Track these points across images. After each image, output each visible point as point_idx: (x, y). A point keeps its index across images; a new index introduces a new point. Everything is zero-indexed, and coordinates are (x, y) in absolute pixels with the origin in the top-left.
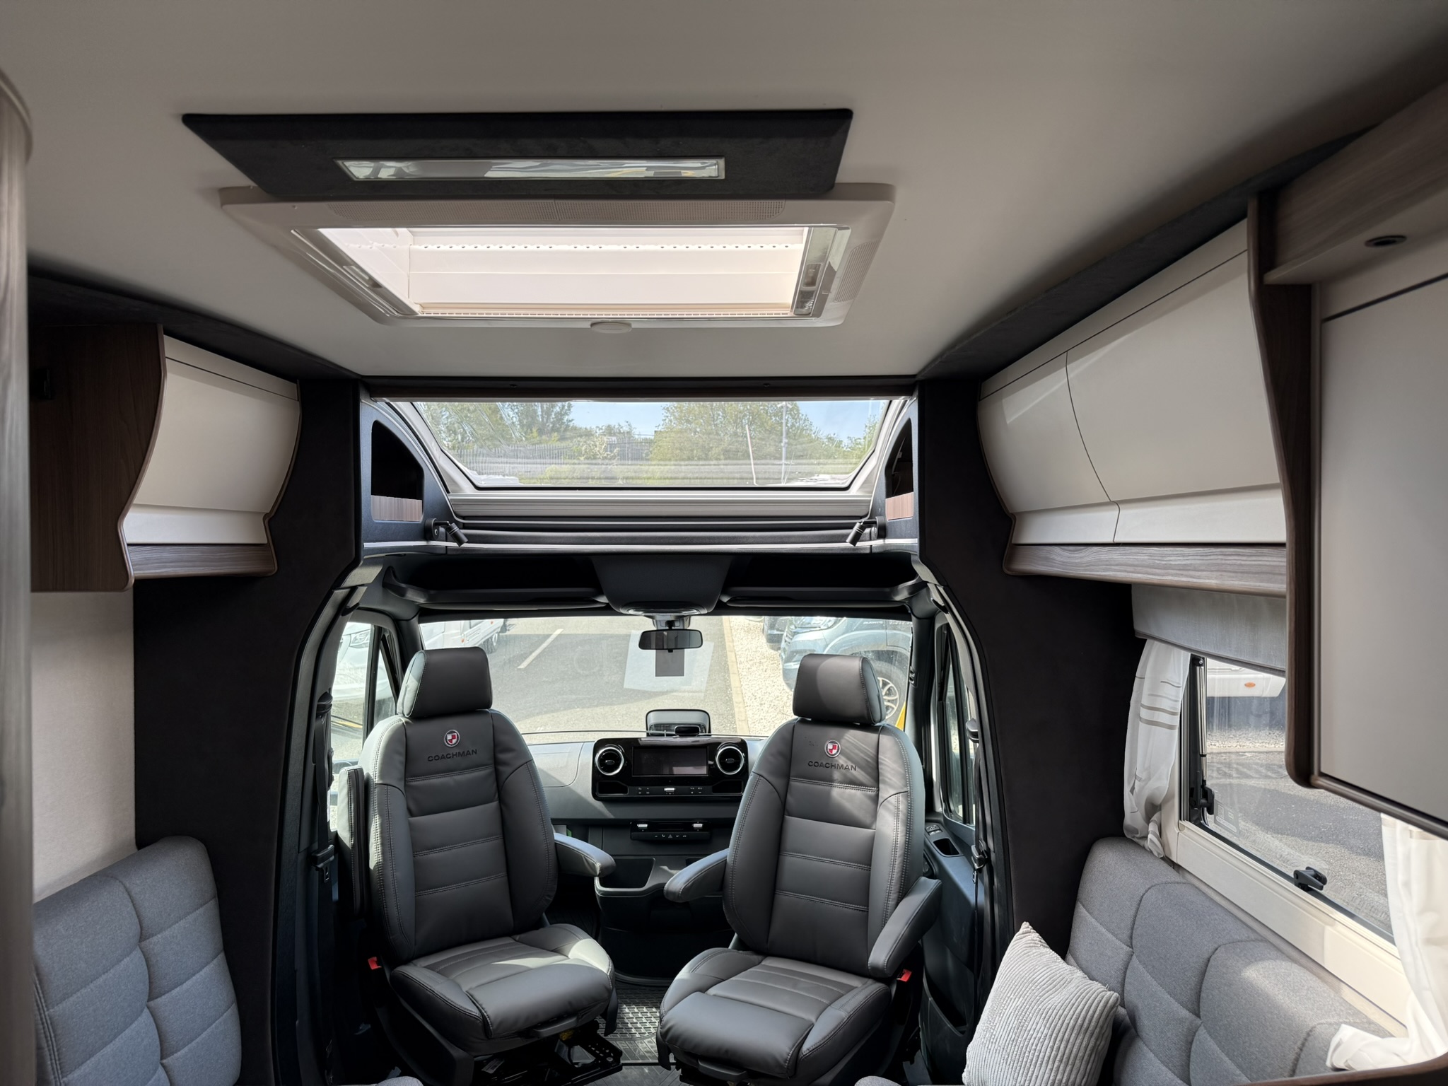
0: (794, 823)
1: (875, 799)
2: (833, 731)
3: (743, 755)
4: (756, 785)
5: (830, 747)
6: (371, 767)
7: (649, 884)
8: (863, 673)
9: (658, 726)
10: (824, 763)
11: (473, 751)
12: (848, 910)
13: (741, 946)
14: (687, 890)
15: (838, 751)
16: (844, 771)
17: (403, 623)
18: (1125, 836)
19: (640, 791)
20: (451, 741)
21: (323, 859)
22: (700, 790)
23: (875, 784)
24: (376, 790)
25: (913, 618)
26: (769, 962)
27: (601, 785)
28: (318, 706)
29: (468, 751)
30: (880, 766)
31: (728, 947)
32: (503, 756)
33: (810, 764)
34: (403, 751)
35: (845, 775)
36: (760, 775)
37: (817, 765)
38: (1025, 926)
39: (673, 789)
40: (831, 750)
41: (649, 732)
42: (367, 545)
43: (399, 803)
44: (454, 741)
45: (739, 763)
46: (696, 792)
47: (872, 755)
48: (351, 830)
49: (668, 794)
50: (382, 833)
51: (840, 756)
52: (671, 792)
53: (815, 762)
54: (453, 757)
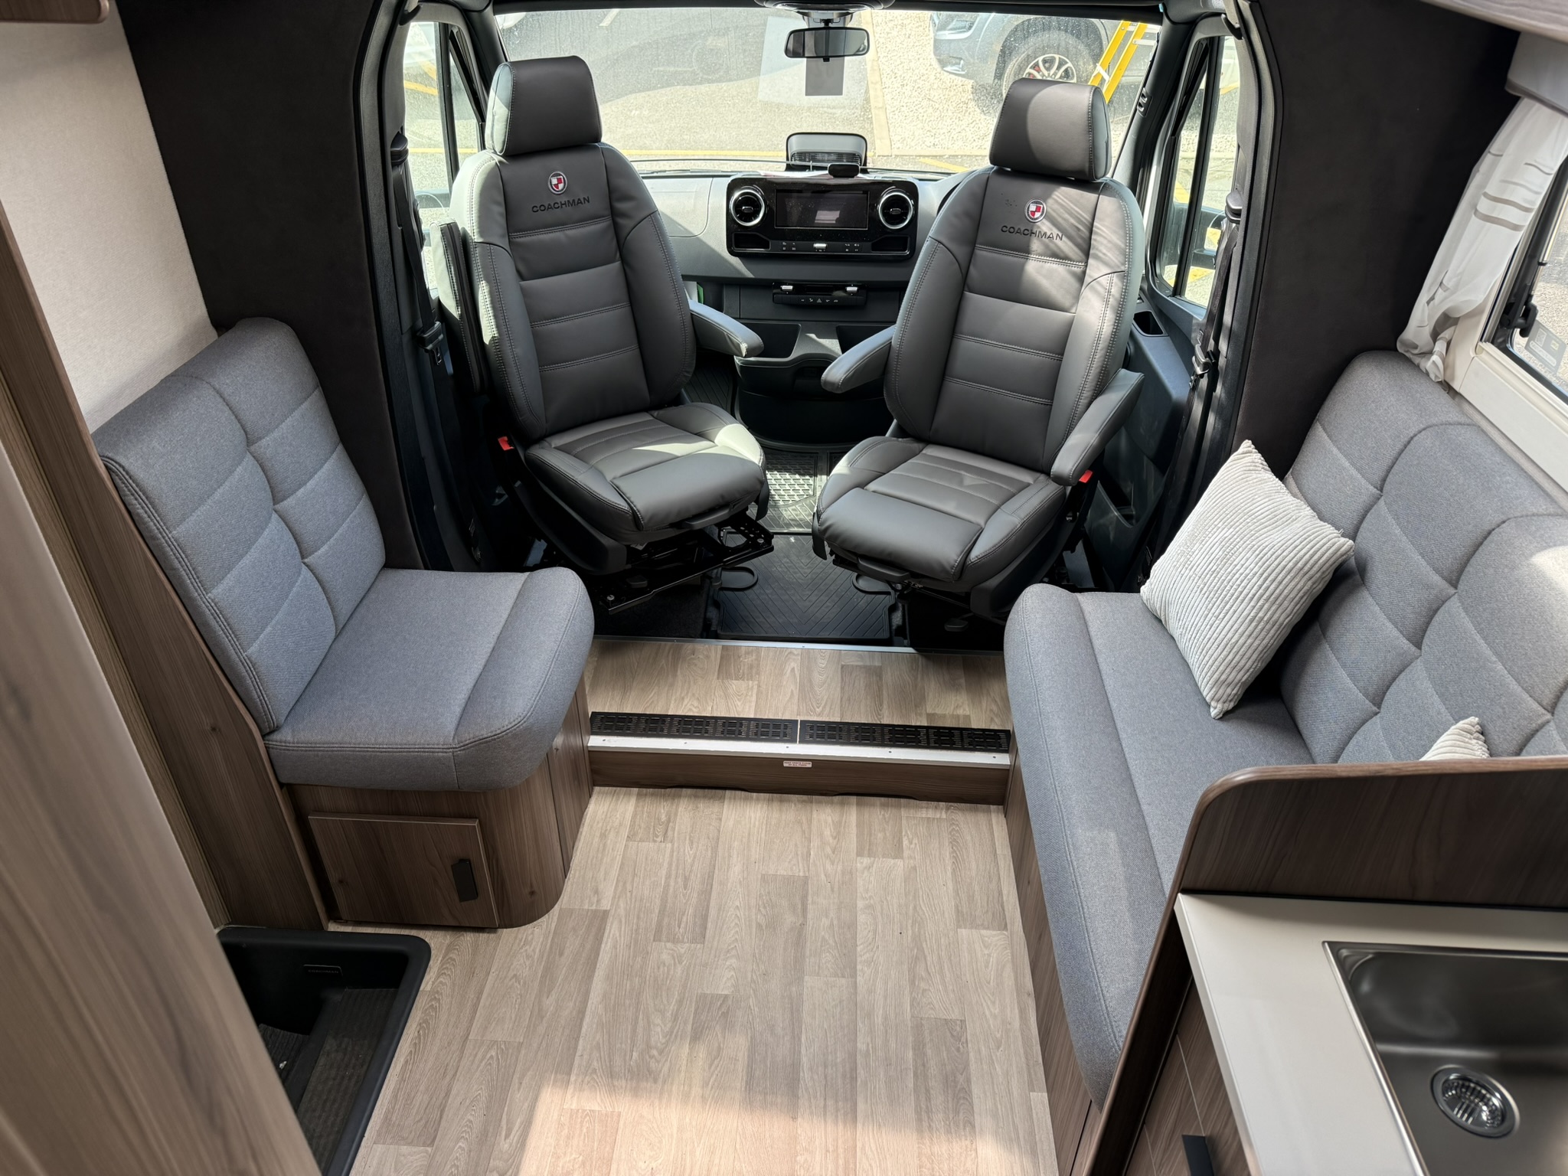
0: (974, 300)
1: (1081, 278)
2: (1038, 187)
3: (911, 202)
4: (932, 253)
5: (1033, 208)
6: (468, 222)
7: (796, 353)
8: (1092, 112)
9: (802, 155)
10: (1022, 229)
11: (584, 199)
12: (1029, 404)
13: (901, 433)
14: (847, 381)
15: (1042, 215)
16: (1047, 240)
17: (475, 15)
18: (1396, 350)
19: (784, 246)
20: (557, 186)
21: (431, 339)
22: (857, 247)
23: (1084, 257)
24: (478, 250)
25: (1166, 21)
26: (932, 451)
27: (737, 238)
28: (391, 152)
29: (579, 199)
30: (1093, 237)
31: (884, 434)
32: (621, 206)
33: (1004, 229)
34: (501, 199)
35: (1047, 246)
36: (940, 242)
37: (1012, 230)
38: (1247, 445)
39: (824, 245)
40: (1033, 213)
41: (790, 162)
43: (506, 265)
44: (561, 186)
45: (906, 214)
46: (852, 249)
47: (1085, 221)
48: (456, 298)
49: (818, 251)
50: (493, 302)
51: (1044, 220)
52: (822, 249)
53: (1009, 227)
54: (562, 207)
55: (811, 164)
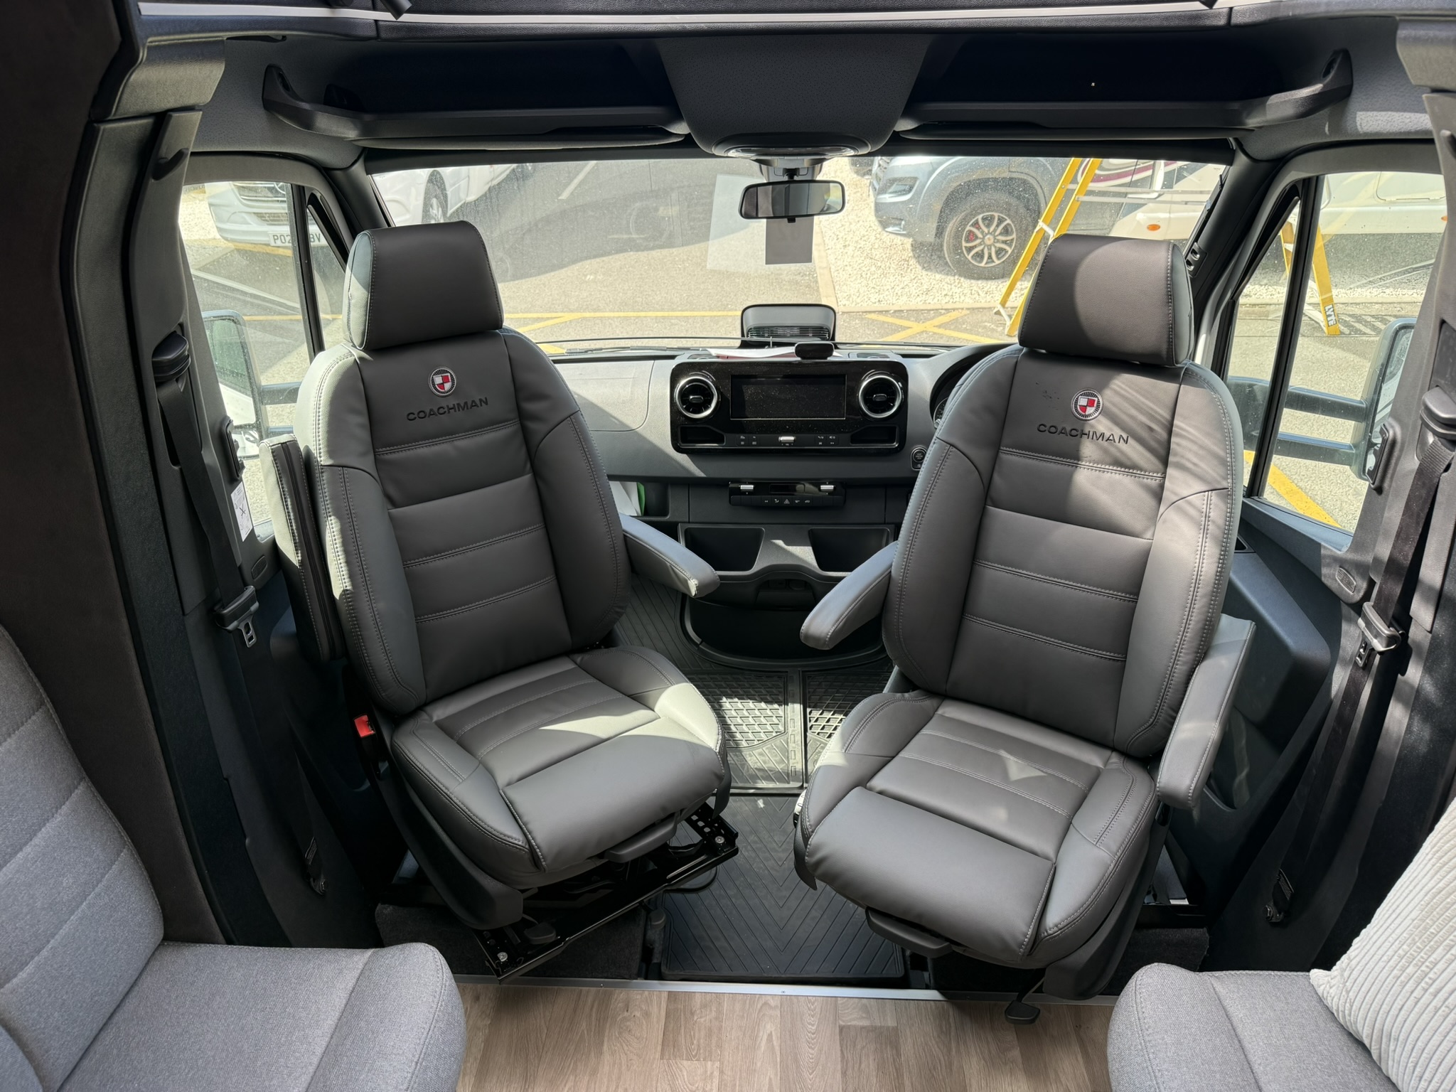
0: (1005, 521)
1: (1157, 493)
2: (1088, 375)
3: (899, 385)
4: (942, 459)
5: (1083, 401)
6: (313, 439)
7: (758, 566)
8: (1171, 277)
9: (759, 330)
10: (1068, 429)
11: (481, 400)
12: (1091, 657)
13: (906, 684)
15: (1096, 410)
16: (1105, 444)
17: (338, 174)
19: (742, 440)
20: (442, 385)
22: (832, 440)
23: (1160, 466)
24: (325, 476)
26: (951, 711)
27: (683, 433)
28: (155, 363)
29: (473, 401)
30: (1173, 439)
31: (883, 691)
32: (531, 407)
33: (1042, 428)
34: (363, 407)
35: (1106, 451)
36: (951, 445)
37: (1053, 430)
39: (792, 438)
40: (1084, 408)
41: (745, 339)
42: (147, 9)
43: (367, 492)
44: (447, 386)
45: (893, 401)
46: (826, 442)
47: (1162, 420)
48: (294, 540)
49: (784, 445)
50: (345, 544)
51: (1101, 418)
52: (789, 443)
53: (1048, 426)
54: (449, 412)
55: (771, 340)
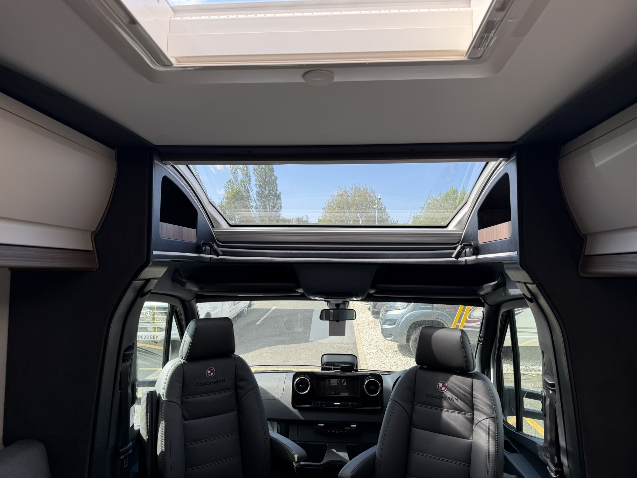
0: (418, 432)
1: (471, 421)
2: (442, 375)
3: (380, 384)
4: (392, 407)
5: (441, 385)
7: (324, 461)
8: (462, 340)
9: (328, 363)
10: (437, 396)
11: (223, 380)
14: (353, 476)
15: (446, 388)
16: (450, 401)
17: (187, 302)
19: (320, 404)
20: (210, 374)
21: (123, 453)
22: (355, 405)
23: (471, 410)
24: (164, 405)
25: (486, 305)
27: (296, 399)
28: (123, 354)
29: (220, 380)
30: (474, 399)
32: (240, 384)
33: (428, 395)
34: (181, 380)
35: (451, 404)
36: (396, 402)
37: (432, 396)
40: (441, 388)
41: (323, 366)
42: (155, 252)
43: (177, 413)
44: (212, 374)
45: (377, 389)
46: (353, 406)
47: (468, 392)
48: (147, 430)
51: (447, 391)
52: (338, 405)
53: (430, 395)
54: (211, 384)
55: (332, 367)
